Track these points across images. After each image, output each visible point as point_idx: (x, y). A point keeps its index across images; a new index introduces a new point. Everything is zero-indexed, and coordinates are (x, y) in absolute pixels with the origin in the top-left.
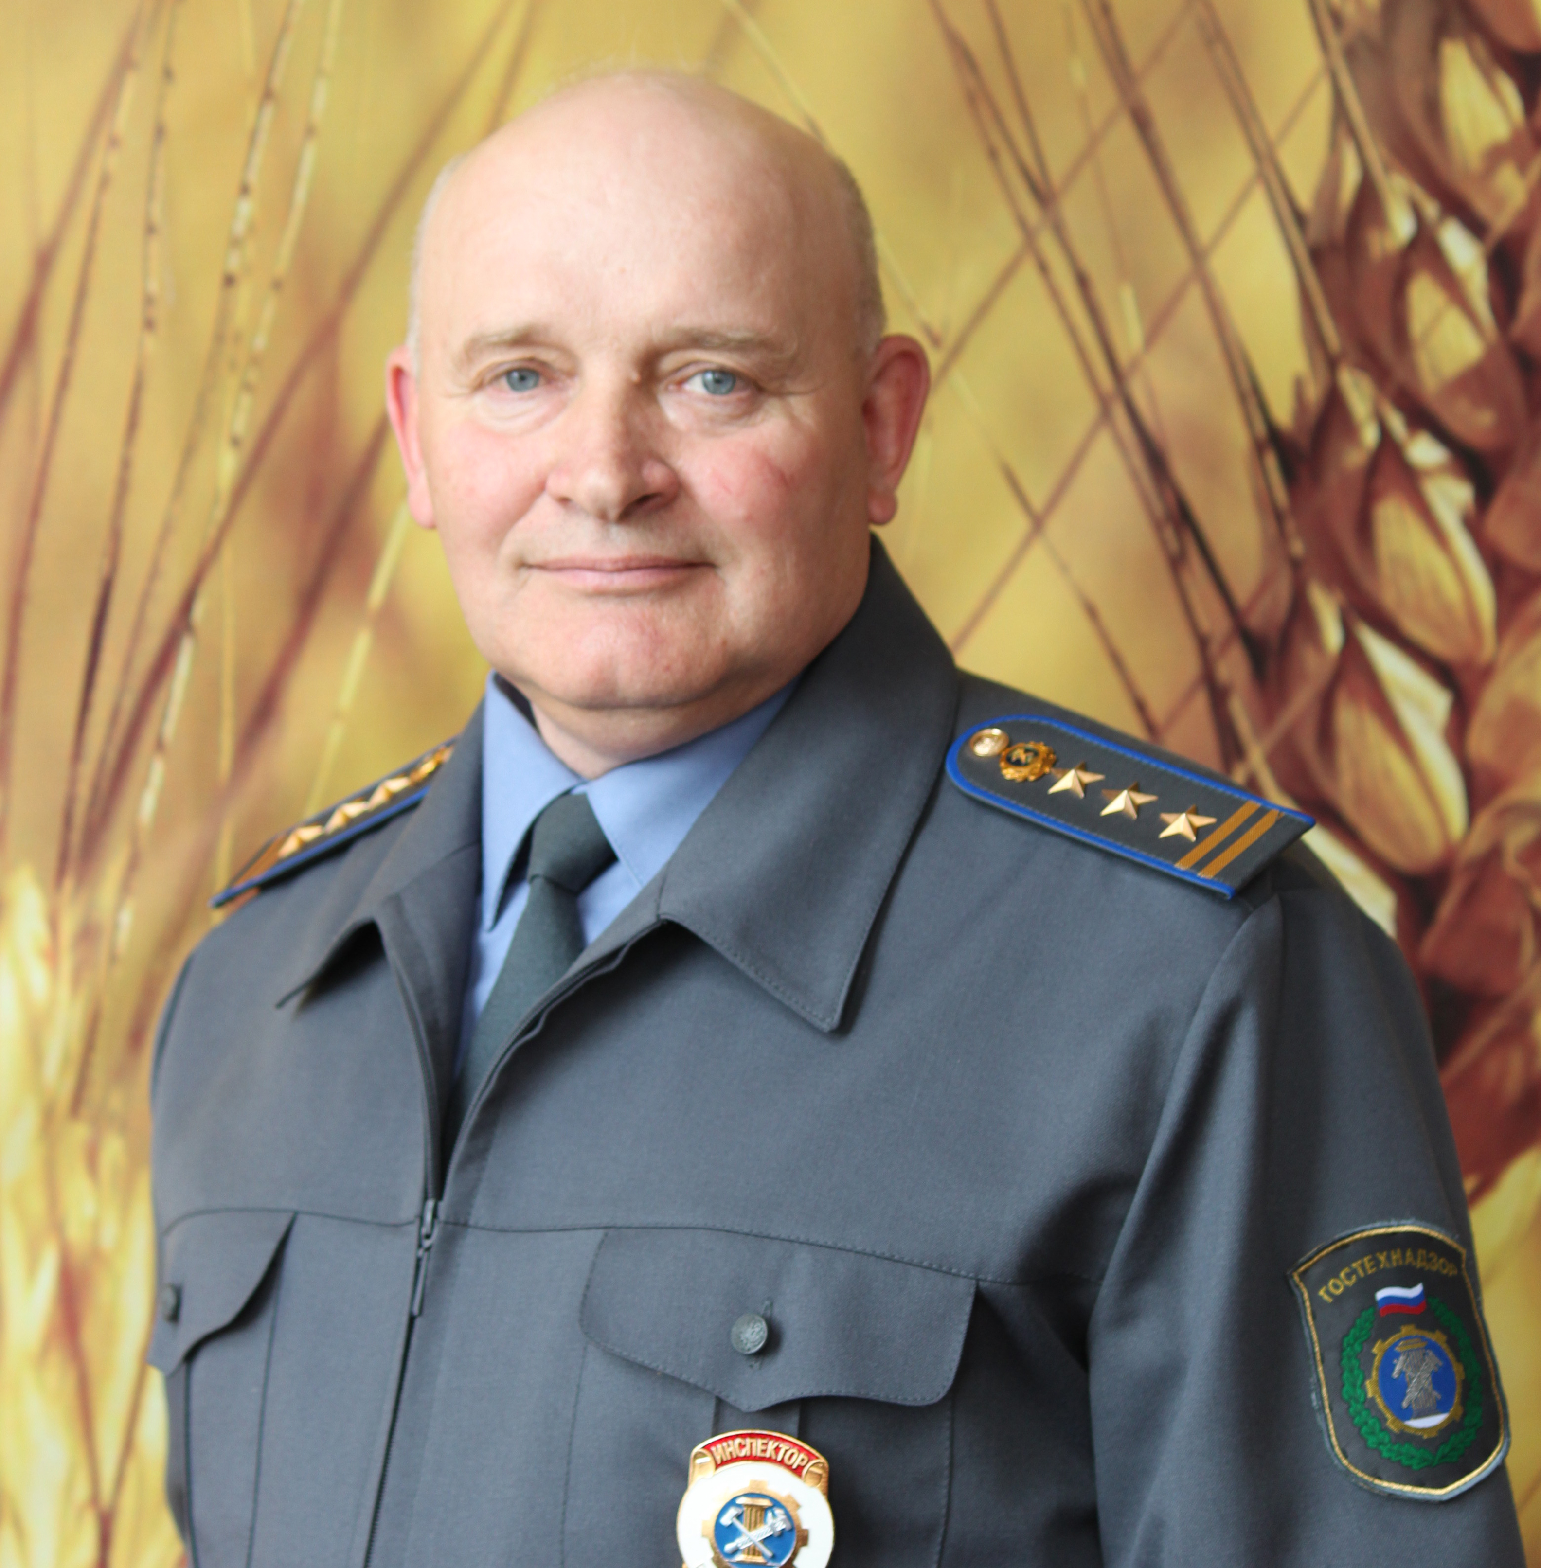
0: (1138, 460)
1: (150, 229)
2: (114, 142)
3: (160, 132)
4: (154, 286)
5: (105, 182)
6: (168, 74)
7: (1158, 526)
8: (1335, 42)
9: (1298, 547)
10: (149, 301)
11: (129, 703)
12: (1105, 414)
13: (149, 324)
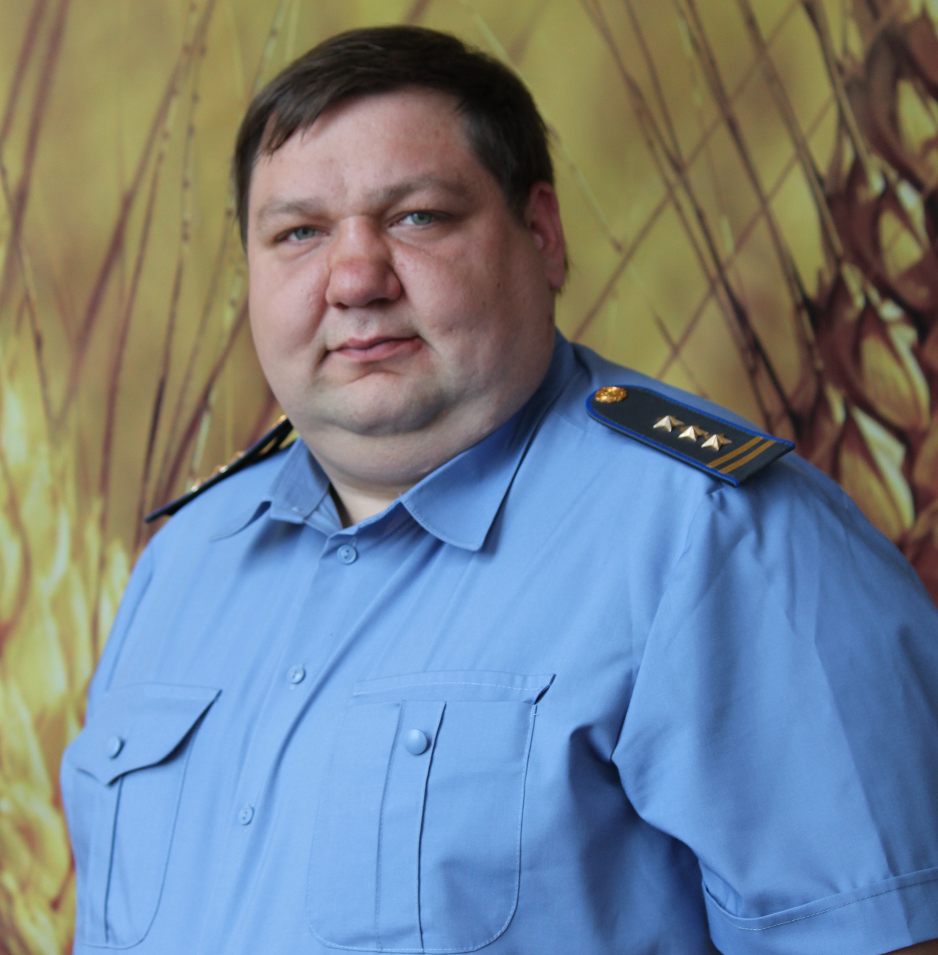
0: (732, 315)
1: (186, 185)
2: (166, 136)
3: (191, 131)
4: (188, 216)
5: (161, 158)
6: (195, 98)
7: (743, 352)
8: (840, 82)
9: (820, 364)
10: (185, 224)
11: (175, 449)
12: (713, 290)
13: (185, 237)
